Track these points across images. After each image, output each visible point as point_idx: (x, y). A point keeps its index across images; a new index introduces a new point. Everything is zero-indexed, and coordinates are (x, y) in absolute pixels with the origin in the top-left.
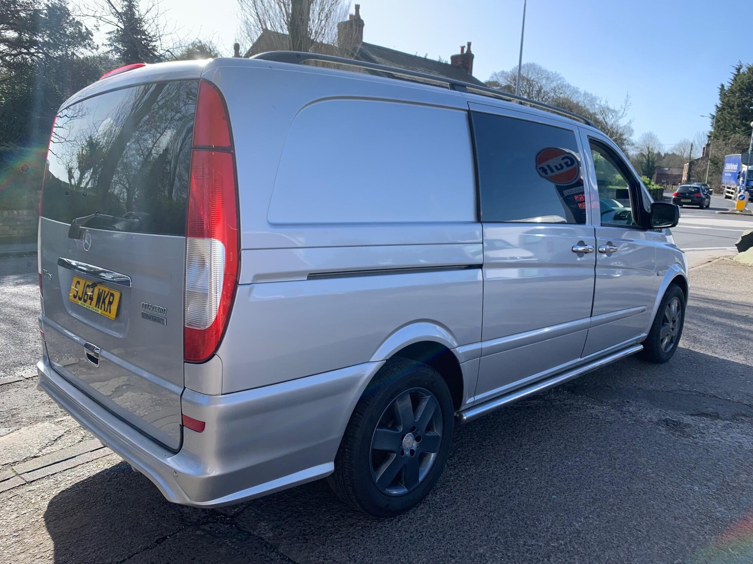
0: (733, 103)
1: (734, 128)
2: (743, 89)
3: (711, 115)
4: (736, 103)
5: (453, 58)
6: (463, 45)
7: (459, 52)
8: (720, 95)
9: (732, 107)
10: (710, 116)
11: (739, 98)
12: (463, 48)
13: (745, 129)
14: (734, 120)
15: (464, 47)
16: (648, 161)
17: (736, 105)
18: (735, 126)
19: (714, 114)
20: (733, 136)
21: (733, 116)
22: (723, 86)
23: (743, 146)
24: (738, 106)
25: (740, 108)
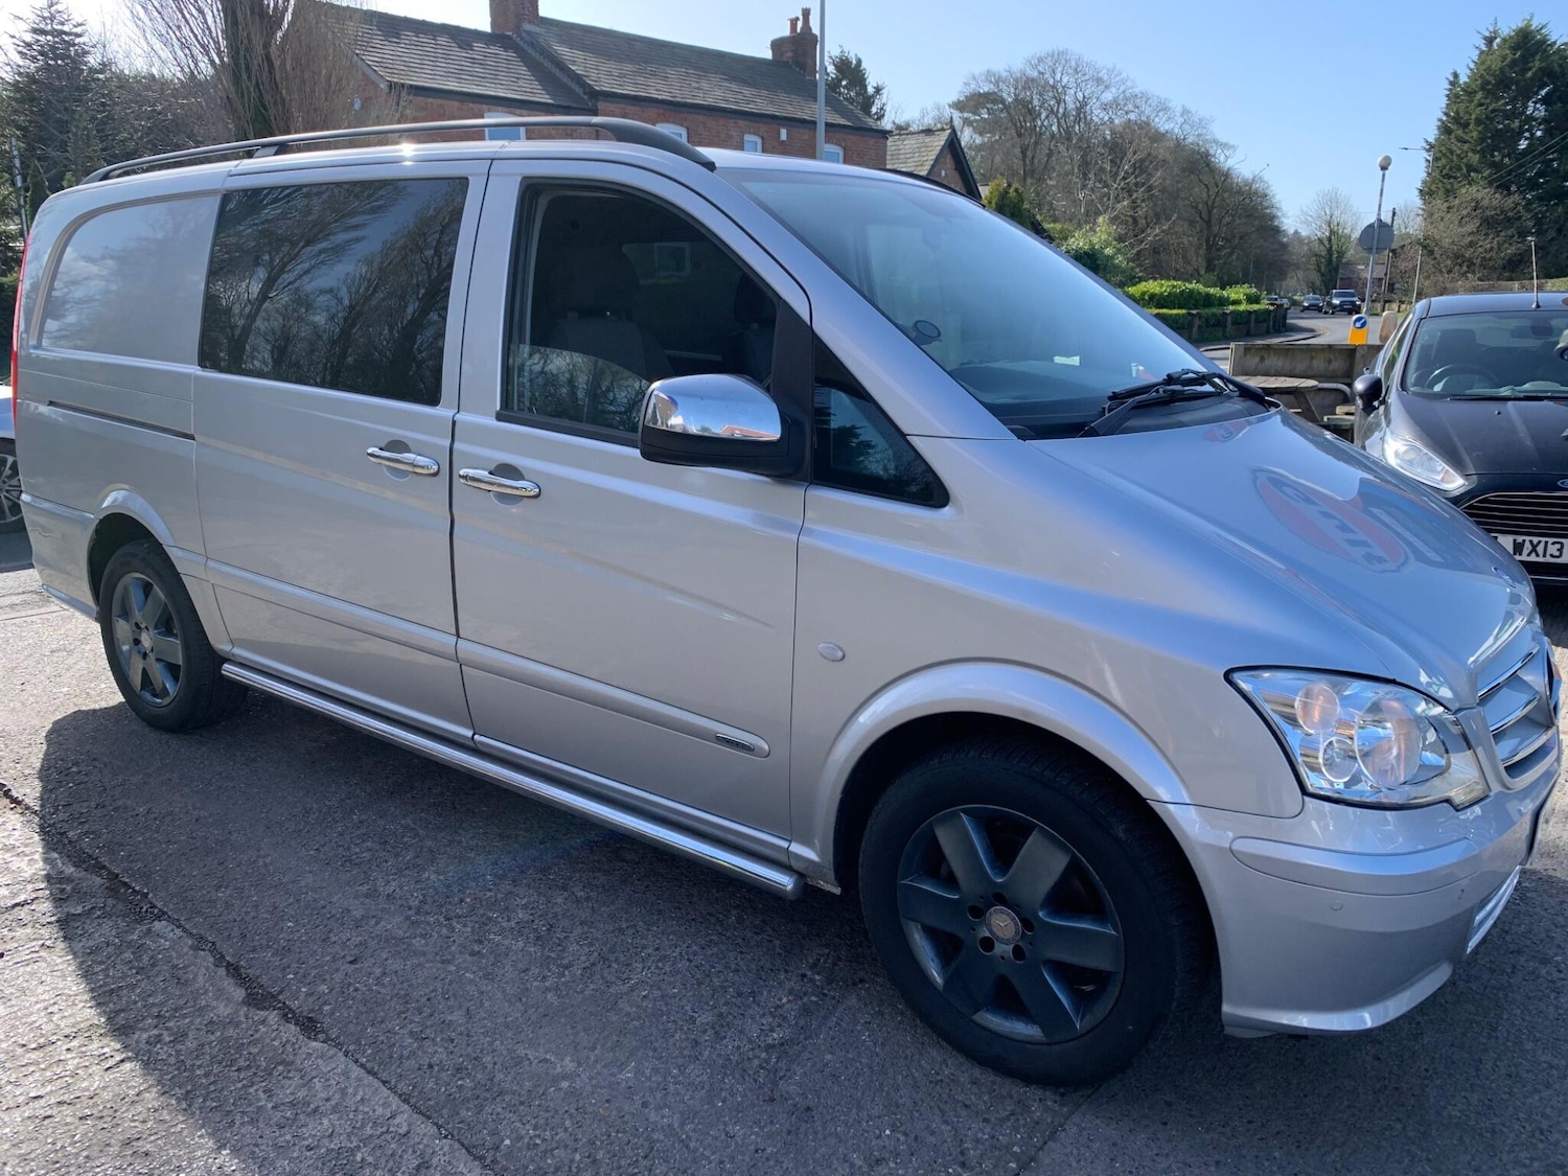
0: (1467, 117)
1: (1469, 171)
2: (1488, 83)
3: (1427, 142)
4: (1473, 117)
5: (777, 45)
6: (793, 16)
7: (787, 32)
8: (1447, 96)
9: (1465, 126)
10: (1424, 145)
11: (1481, 105)
12: (794, 22)
13: (1491, 173)
14: (1470, 154)
15: (797, 19)
16: (1330, 251)
17: (1472, 121)
18: (1471, 168)
19: (1431, 139)
20: (1464, 191)
21: (1466, 146)
22: (1456, 75)
23: (1483, 211)
24: (1478, 122)
25: (1480, 128)
